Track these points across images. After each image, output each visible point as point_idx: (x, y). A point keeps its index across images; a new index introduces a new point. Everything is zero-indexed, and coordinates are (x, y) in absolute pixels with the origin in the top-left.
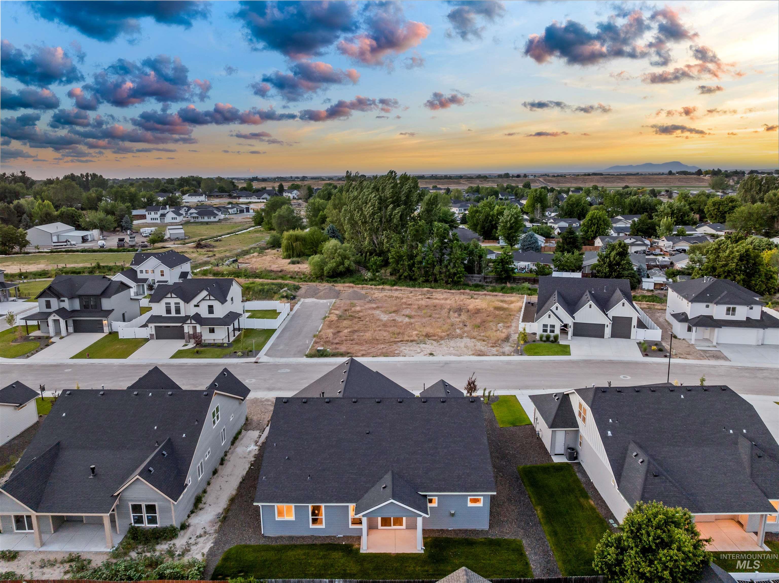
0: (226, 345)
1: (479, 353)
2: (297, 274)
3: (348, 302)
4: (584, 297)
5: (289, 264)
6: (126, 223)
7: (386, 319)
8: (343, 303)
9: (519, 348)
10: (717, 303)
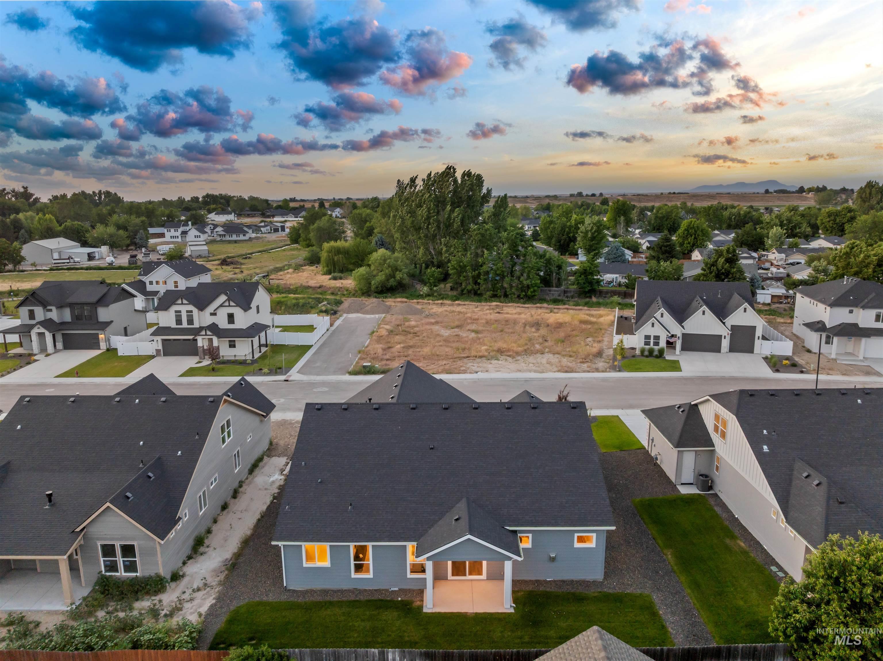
0: (248, 362)
1: (566, 369)
2: (339, 290)
3: (401, 317)
4: (694, 304)
5: (330, 279)
6: (141, 239)
7: (447, 334)
8: (394, 319)
9: (616, 363)
10: (864, 307)
